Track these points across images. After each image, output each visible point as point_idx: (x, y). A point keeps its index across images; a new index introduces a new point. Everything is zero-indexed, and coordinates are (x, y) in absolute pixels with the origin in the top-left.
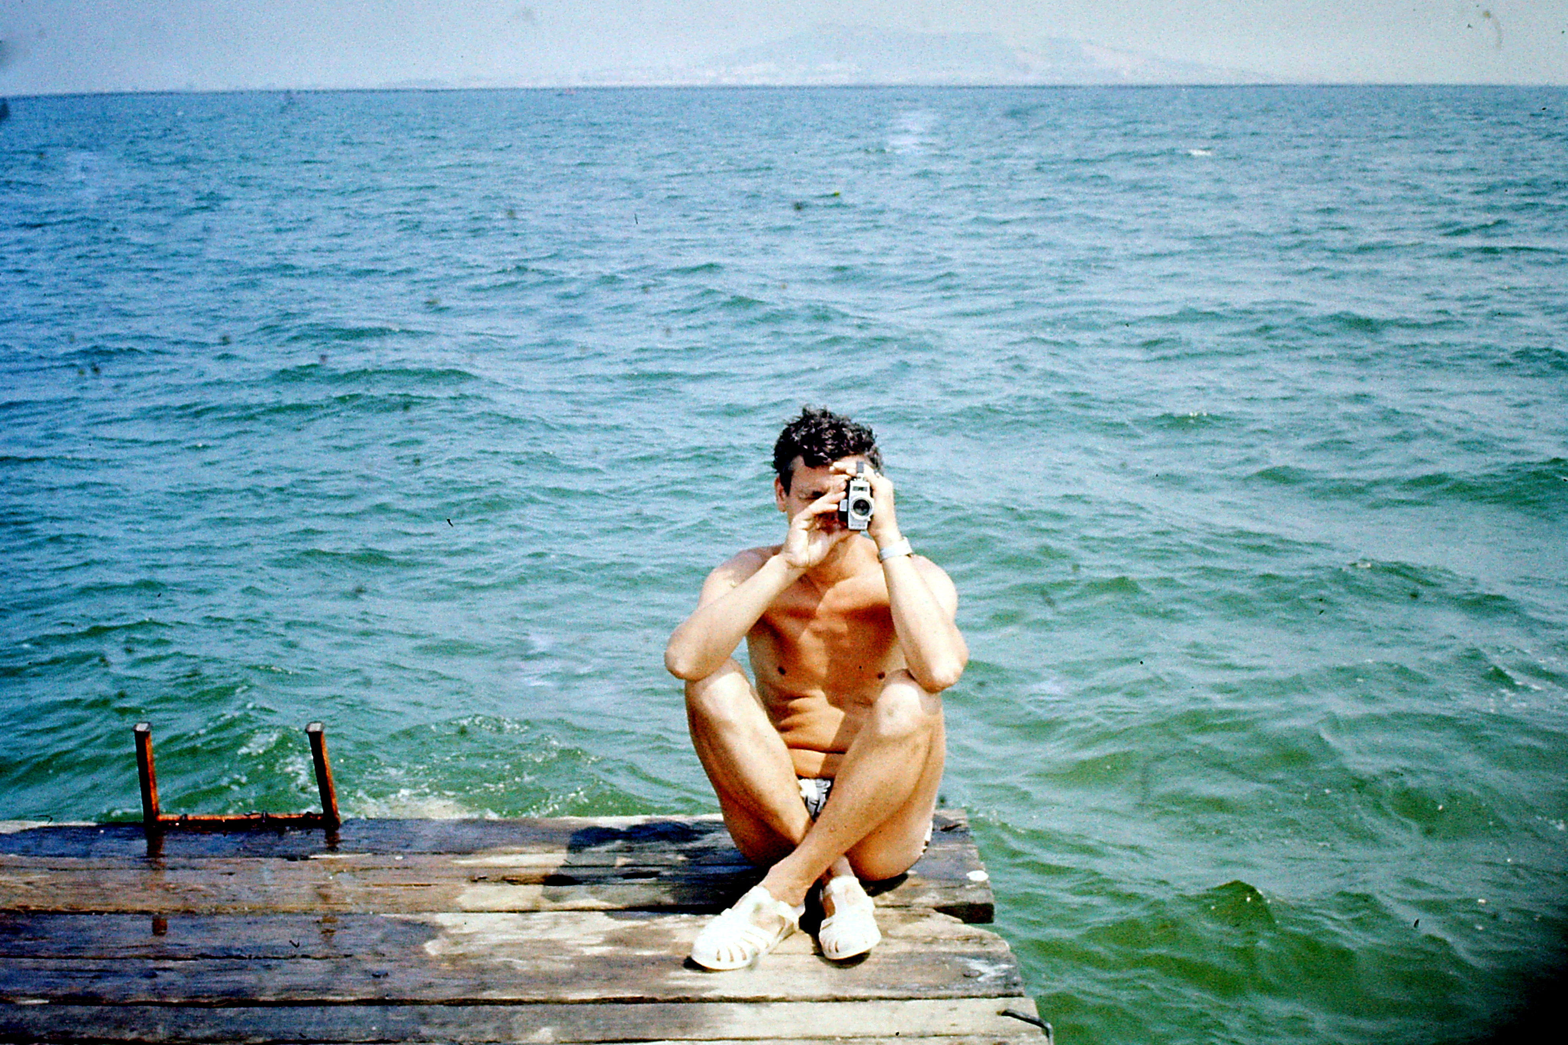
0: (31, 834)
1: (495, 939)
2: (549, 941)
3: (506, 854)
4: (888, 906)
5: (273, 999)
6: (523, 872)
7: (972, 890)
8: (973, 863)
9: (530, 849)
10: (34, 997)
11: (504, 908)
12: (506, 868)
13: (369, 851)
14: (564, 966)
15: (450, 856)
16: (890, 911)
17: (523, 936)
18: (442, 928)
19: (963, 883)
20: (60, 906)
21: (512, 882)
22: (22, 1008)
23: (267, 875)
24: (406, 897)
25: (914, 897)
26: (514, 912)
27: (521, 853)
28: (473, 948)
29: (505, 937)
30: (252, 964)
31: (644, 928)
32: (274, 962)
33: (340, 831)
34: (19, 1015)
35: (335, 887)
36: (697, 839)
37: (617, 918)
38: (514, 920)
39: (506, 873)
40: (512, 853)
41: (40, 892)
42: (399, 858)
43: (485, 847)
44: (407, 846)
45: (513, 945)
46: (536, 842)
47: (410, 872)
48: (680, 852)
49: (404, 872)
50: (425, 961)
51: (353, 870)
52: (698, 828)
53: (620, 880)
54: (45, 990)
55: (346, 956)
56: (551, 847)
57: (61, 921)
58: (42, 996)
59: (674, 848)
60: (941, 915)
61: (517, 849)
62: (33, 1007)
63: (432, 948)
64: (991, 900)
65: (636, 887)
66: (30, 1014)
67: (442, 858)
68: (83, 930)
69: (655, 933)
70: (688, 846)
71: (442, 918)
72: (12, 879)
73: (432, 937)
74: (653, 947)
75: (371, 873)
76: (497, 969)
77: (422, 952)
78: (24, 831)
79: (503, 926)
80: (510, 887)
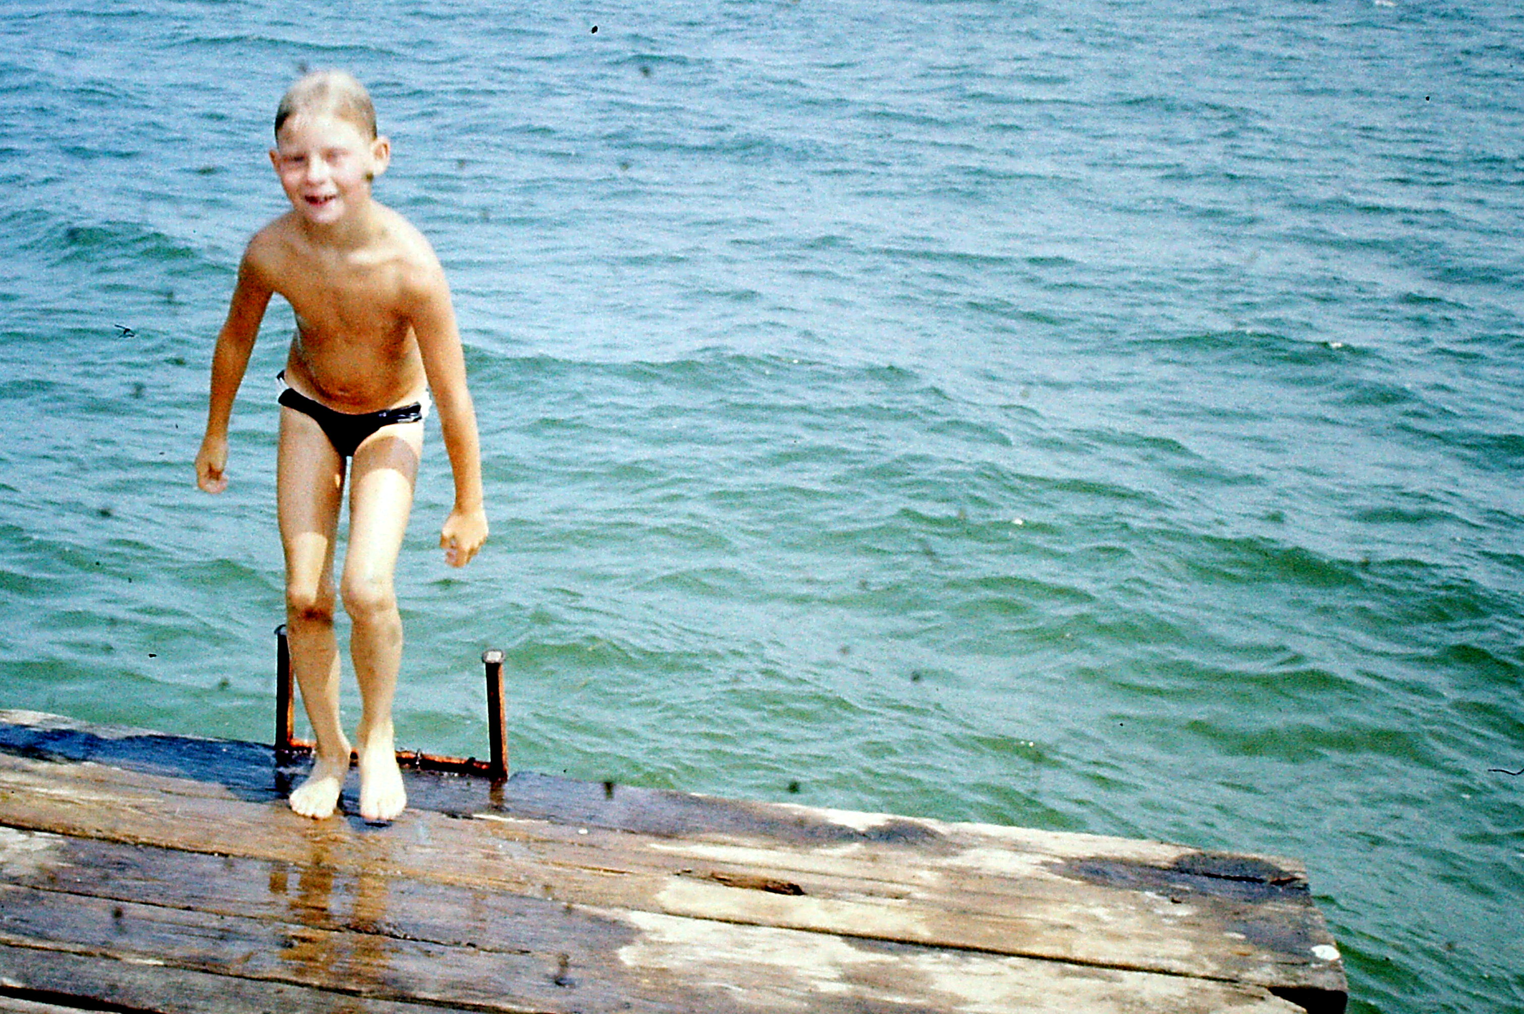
0: (139, 744)
1: (704, 954)
2: (772, 967)
3: (715, 843)
4: (1205, 978)
5: (435, 997)
6: (739, 870)
7: (1322, 971)
8: (1319, 934)
9: (748, 841)
10: (145, 955)
11: (714, 914)
12: (715, 862)
13: (548, 817)
14: (794, 1004)
15: (645, 838)
16: (1210, 985)
17: (740, 956)
18: (639, 931)
19: (1307, 960)
20: (175, 840)
21: (726, 882)
22: (131, 967)
23: (422, 831)
24: (596, 884)
25: (1242, 970)
26: (727, 921)
27: (735, 845)
28: (677, 964)
29: (717, 954)
30: (407, 947)
31: (895, 964)
32: (435, 948)
33: (506, 786)
34: (128, 977)
35: (508, 859)
36: (955, 854)
37: (860, 948)
38: (725, 932)
39: (717, 869)
40: (724, 843)
41: (150, 819)
42: (583, 831)
43: (689, 831)
44: (591, 818)
45: (726, 966)
46: (751, 832)
47: (596, 852)
48: (932, 868)
49: (591, 851)
50: (619, 973)
51: (526, 841)
52: (958, 840)
53: (862, 898)
54: (159, 948)
55: (523, 952)
56: (772, 842)
57: (175, 861)
58: (157, 956)
59: (927, 862)
60: (1279, 999)
61: (728, 838)
62: (144, 968)
63: (628, 956)
64: (1345, 987)
65: (882, 910)
66: (142, 979)
67: (639, 838)
68: (204, 875)
69: (910, 975)
70: (945, 862)
71: (637, 918)
72: (120, 799)
73: (628, 942)
74: (905, 992)
75: (549, 847)
76: (708, 996)
77: (615, 960)
78: (129, 739)
79: (714, 938)
80: (721, 888)
